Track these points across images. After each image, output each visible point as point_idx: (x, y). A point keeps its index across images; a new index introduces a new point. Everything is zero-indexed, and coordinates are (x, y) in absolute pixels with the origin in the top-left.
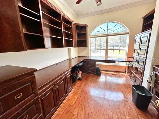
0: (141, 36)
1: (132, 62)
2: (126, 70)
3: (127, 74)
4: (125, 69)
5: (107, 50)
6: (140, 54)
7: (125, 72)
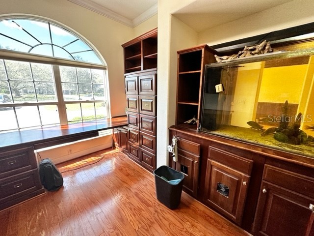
0: (138, 77)
1: (127, 125)
2: (114, 142)
3: (118, 150)
4: (112, 141)
5: (61, 105)
6: (142, 110)
7: (114, 147)
